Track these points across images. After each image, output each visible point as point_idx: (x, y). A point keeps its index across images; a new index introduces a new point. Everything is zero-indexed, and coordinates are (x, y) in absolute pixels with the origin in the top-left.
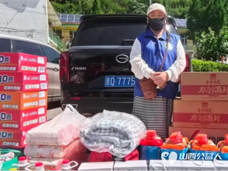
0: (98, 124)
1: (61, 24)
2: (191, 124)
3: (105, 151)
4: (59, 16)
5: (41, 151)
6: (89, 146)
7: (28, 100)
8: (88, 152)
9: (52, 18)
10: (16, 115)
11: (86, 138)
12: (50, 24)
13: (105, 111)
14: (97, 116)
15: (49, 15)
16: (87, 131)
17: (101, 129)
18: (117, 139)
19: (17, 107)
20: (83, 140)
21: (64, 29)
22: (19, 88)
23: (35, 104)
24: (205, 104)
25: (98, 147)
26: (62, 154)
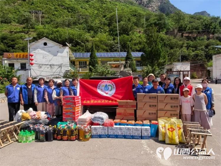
0: (96, 116)
1: (75, 58)
2: (121, 116)
3: (98, 123)
4: (73, 54)
5: (81, 123)
6: (93, 121)
7: (77, 109)
8: (93, 123)
9: (71, 56)
10: (74, 113)
11: (93, 120)
12: (70, 59)
13: (97, 112)
14: (95, 114)
15: (69, 55)
16: (93, 118)
17: (96, 117)
18: (100, 120)
19: (74, 111)
20: (92, 120)
21: (76, 61)
22: (75, 106)
23: (78, 110)
24: (125, 110)
25: (96, 122)
26: (87, 123)
